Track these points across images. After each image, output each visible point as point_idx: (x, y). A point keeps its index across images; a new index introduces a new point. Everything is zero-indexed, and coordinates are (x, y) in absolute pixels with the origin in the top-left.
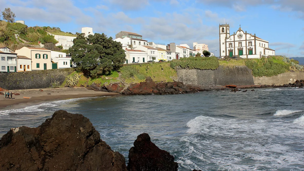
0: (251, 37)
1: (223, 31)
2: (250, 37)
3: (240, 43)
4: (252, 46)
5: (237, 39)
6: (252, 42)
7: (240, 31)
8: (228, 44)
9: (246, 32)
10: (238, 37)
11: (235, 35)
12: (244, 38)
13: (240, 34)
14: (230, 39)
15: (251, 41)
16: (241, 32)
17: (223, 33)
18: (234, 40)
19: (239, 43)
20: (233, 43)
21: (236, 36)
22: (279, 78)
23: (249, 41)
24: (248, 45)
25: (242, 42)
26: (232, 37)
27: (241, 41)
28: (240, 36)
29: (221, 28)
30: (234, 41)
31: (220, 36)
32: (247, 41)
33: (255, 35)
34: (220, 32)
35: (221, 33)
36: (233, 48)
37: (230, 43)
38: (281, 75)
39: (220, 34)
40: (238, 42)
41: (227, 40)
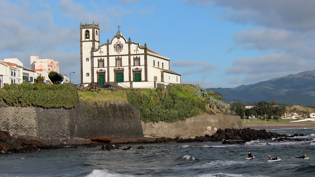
0: (139, 49)
1: (88, 37)
2: (137, 50)
3: (119, 60)
4: (140, 65)
5: (112, 51)
6: (139, 58)
7: (118, 38)
8: (96, 60)
9: (130, 39)
10: (114, 47)
11: (109, 45)
12: (125, 50)
13: (118, 43)
14: (101, 52)
15: (138, 56)
16: (121, 40)
17: (88, 40)
18: (108, 54)
19: (116, 59)
20: (106, 59)
21: (111, 47)
22: (187, 124)
23: (135, 56)
24: (132, 64)
25: (121, 58)
26: (104, 48)
27: (120, 55)
28: (119, 47)
29: (84, 31)
30: (108, 56)
31: (81, 46)
32: (132, 57)
33: (145, 45)
34: (81, 38)
35: (83, 39)
36: (106, 69)
37: (99, 58)
38: (191, 120)
39: (81, 42)
40: (115, 57)
41: (95, 54)
